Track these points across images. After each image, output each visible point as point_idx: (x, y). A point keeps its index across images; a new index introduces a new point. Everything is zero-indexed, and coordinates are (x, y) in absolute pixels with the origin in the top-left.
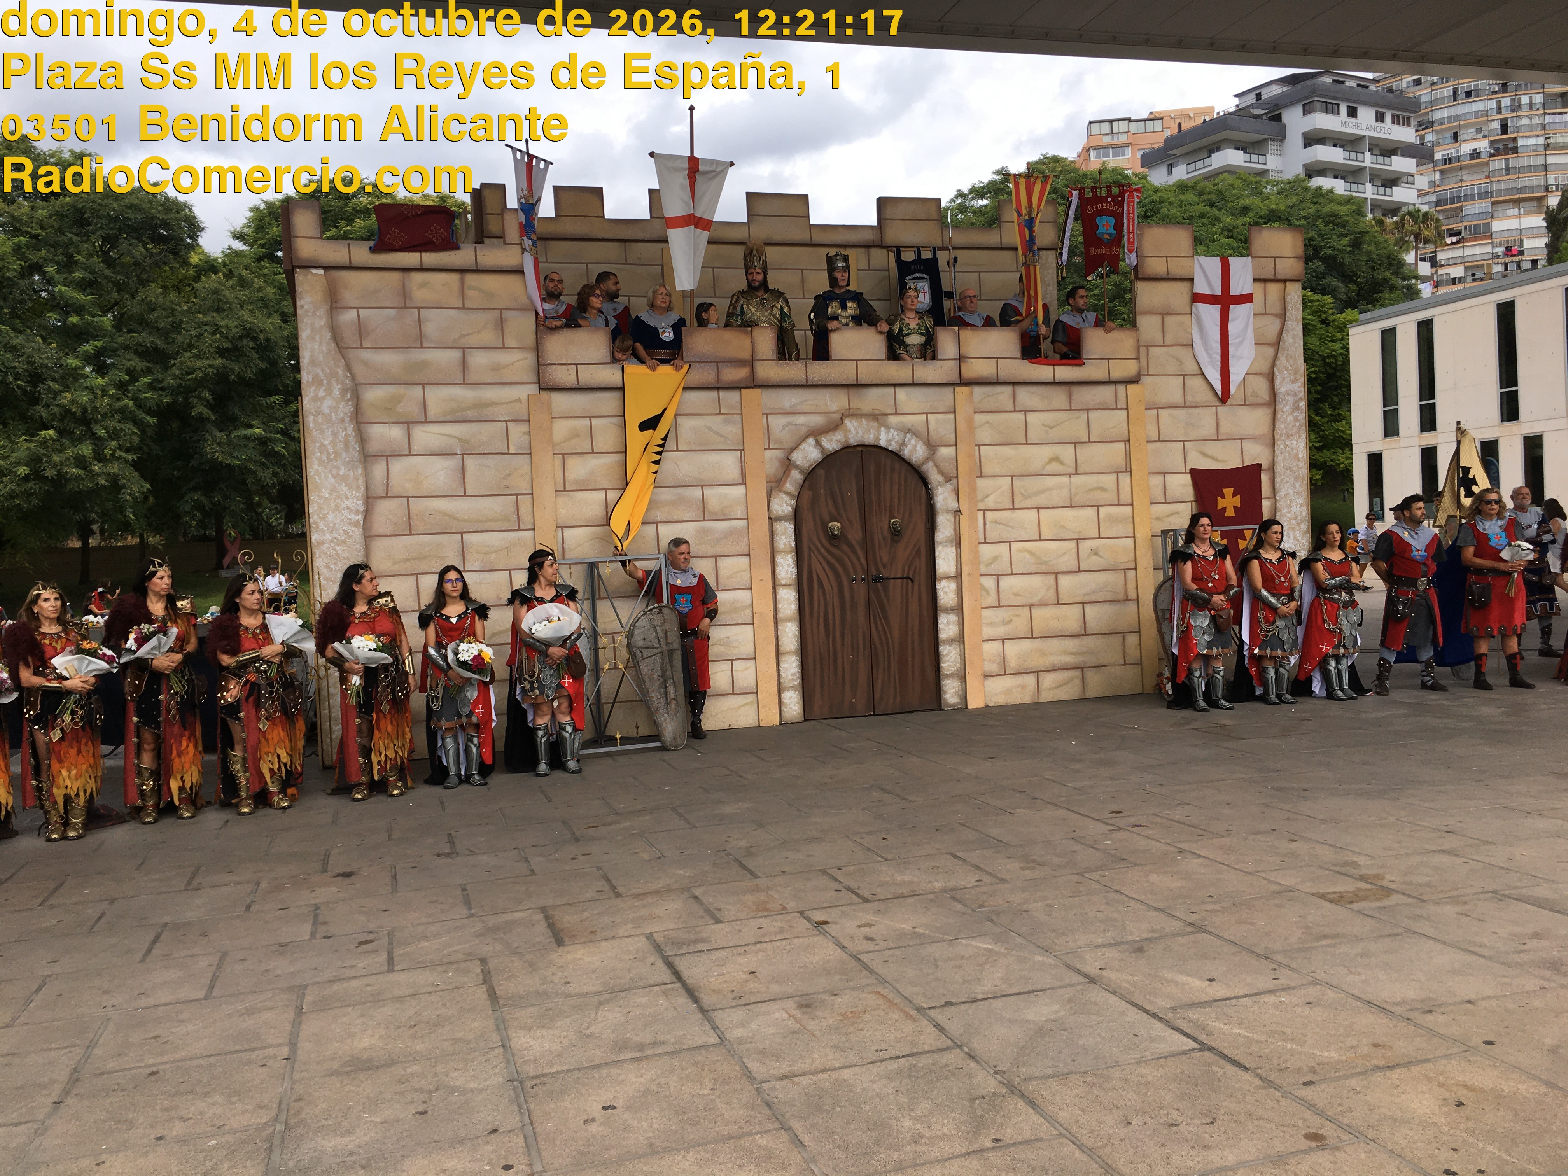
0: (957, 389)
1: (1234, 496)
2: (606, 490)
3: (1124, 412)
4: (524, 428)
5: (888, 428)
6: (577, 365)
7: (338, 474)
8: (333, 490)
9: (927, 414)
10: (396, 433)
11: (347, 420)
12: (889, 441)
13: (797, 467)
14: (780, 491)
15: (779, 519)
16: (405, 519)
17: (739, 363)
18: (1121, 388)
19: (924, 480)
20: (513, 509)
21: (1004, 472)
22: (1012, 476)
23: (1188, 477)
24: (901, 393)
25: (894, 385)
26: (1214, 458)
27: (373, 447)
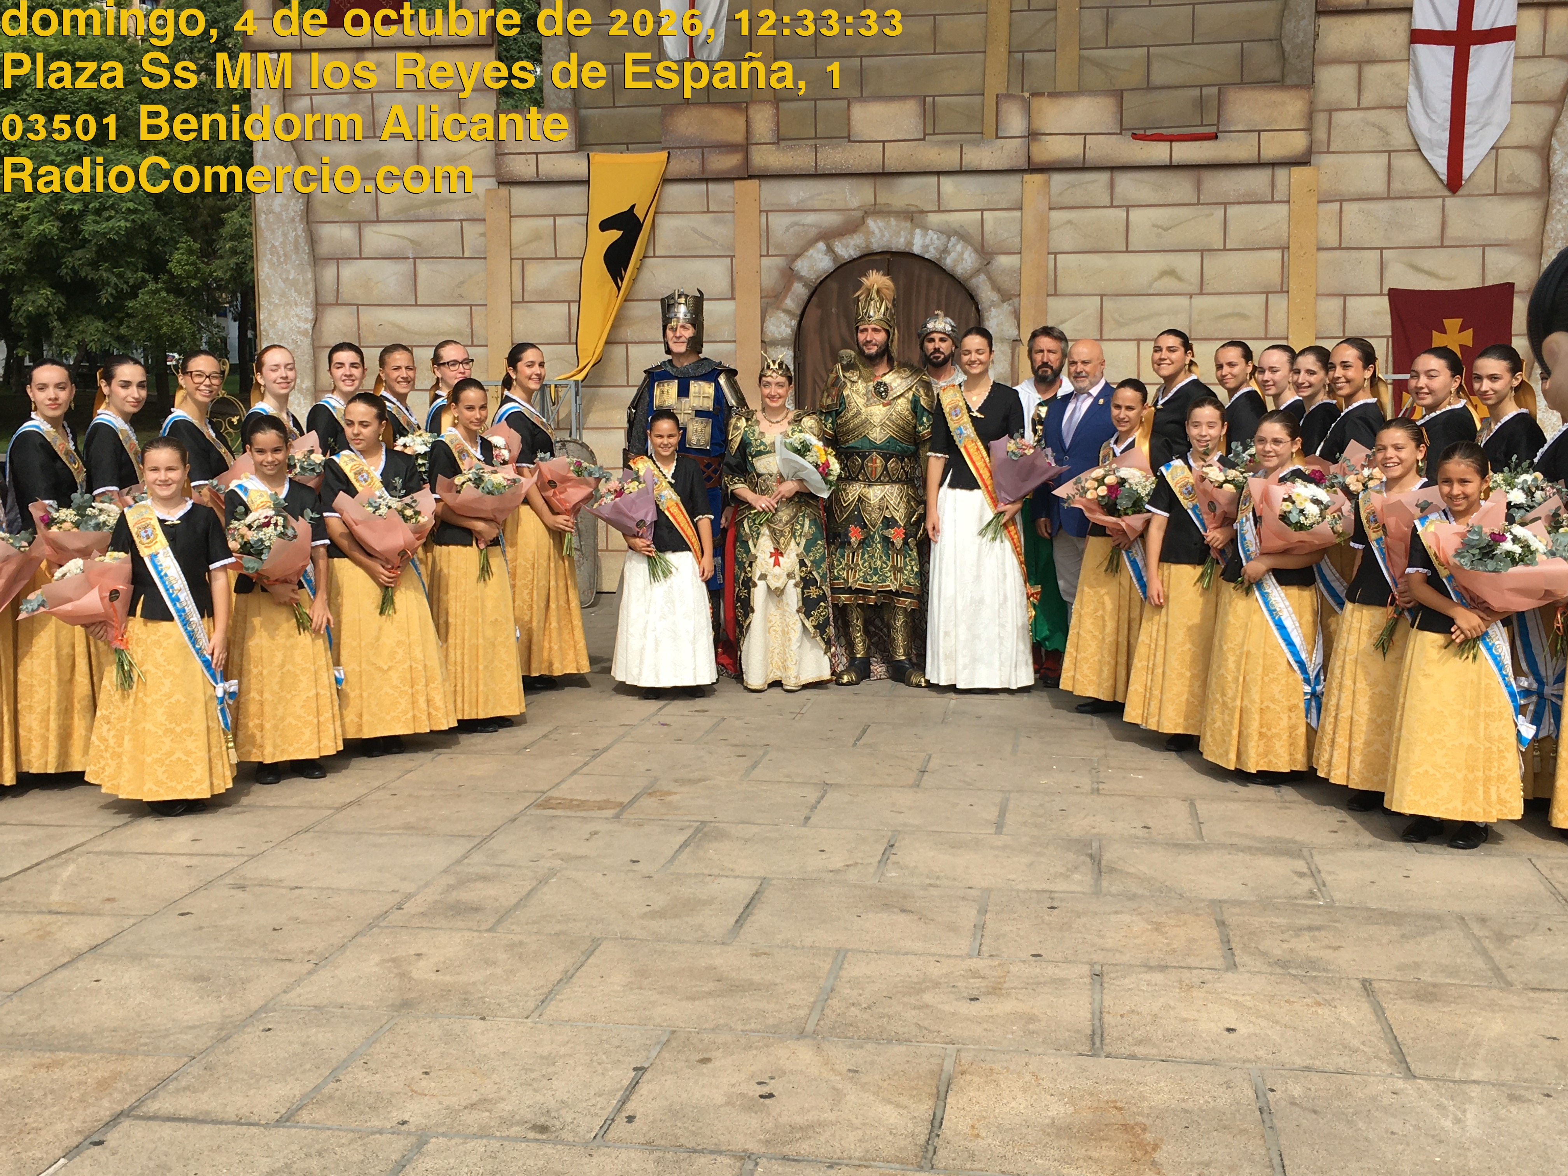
0: (1027, 177)
1: (1462, 329)
2: (569, 302)
3: (1285, 207)
4: (479, 228)
5: (925, 228)
6: (537, 154)
7: (287, 278)
8: (283, 295)
9: (982, 211)
10: (346, 233)
11: (297, 219)
12: (926, 247)
13: (800, 278)
14: (778, 308)
15: (774, 343)
16: (355, 329)
17: (729, 147)
18: (1281, 173)
19: (972, 298)
20: (466, 322)
21: (1090, 290)
22: (1102, 296)
23: (1385, 302)
24: (948, 184)
25: (939, 173)
26: (1430, 274)
27: (324, 249)
